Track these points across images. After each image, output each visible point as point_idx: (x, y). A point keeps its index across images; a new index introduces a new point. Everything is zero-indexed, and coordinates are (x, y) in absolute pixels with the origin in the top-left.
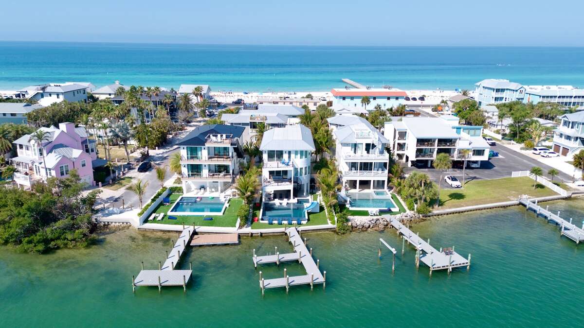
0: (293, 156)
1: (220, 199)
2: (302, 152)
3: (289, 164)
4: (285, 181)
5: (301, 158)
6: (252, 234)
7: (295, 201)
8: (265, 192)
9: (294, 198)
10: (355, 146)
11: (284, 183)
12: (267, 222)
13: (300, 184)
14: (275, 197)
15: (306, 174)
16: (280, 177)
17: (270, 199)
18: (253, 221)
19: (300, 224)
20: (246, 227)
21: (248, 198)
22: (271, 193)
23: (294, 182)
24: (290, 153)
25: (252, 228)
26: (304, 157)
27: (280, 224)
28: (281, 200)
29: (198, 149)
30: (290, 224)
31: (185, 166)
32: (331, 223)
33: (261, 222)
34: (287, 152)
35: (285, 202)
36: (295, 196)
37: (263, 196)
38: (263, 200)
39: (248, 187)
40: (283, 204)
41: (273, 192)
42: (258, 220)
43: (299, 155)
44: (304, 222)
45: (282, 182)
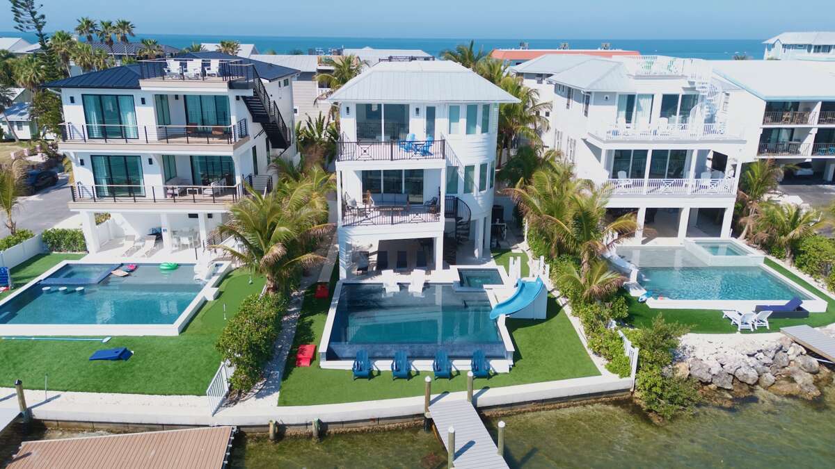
0: (441, 123)
1: (196, 269)
2: (472, 109)
3: (431, 150)
4: (417, 212)
5: (468, 132)
6: (281, 429)
7: (451, 275)
8: (349, 247)
9: (446, 266)
10: (629, 103)
11: (411, 216)
12: (348, 365)
13: (465, 219)
14: (382, 265)
15: (482, 188)
16: (398, 197)
17: (365, 271)
18: (292, 362)
19: (483, 375)
20: (259, 396)
21: (275, 266)
22: (371, 251)
23: (447, 215)
24: (431, 113)
25: (283, 402)
26: (479, 128)
27: (404, 374)
28: (402, 272)
29: (124, 103)
30: (444, 374)
31: (82, 163)
32: (613, 370)
33: (325, 364)
34: (423, 112)
35: (416, 279)
36: (449, 260)
37: (342, 262)
38: (343, 274)
39: (274, 226)
40: (411, 289)
41: (375, 248)
42: (313, 359)
43: (463, 122)
44: (500, 366)
45: (406, 212)
